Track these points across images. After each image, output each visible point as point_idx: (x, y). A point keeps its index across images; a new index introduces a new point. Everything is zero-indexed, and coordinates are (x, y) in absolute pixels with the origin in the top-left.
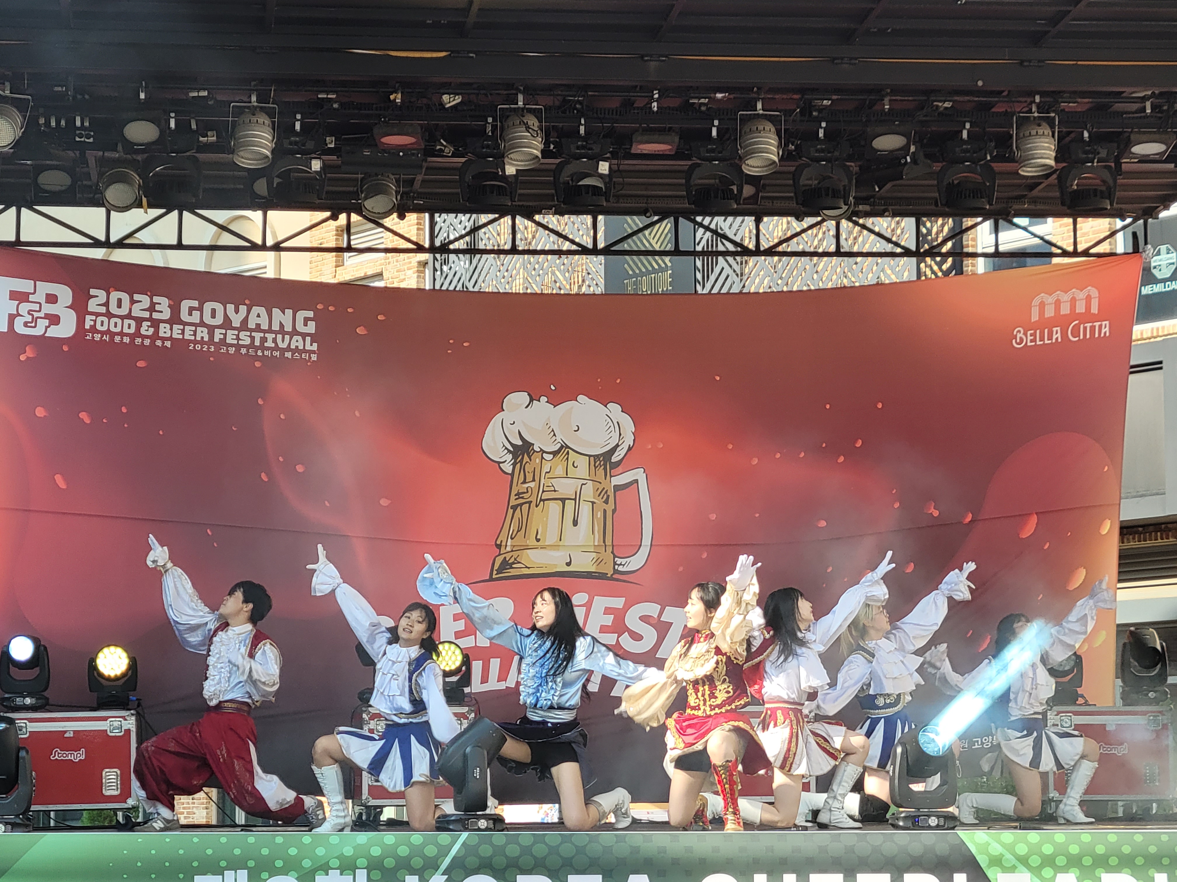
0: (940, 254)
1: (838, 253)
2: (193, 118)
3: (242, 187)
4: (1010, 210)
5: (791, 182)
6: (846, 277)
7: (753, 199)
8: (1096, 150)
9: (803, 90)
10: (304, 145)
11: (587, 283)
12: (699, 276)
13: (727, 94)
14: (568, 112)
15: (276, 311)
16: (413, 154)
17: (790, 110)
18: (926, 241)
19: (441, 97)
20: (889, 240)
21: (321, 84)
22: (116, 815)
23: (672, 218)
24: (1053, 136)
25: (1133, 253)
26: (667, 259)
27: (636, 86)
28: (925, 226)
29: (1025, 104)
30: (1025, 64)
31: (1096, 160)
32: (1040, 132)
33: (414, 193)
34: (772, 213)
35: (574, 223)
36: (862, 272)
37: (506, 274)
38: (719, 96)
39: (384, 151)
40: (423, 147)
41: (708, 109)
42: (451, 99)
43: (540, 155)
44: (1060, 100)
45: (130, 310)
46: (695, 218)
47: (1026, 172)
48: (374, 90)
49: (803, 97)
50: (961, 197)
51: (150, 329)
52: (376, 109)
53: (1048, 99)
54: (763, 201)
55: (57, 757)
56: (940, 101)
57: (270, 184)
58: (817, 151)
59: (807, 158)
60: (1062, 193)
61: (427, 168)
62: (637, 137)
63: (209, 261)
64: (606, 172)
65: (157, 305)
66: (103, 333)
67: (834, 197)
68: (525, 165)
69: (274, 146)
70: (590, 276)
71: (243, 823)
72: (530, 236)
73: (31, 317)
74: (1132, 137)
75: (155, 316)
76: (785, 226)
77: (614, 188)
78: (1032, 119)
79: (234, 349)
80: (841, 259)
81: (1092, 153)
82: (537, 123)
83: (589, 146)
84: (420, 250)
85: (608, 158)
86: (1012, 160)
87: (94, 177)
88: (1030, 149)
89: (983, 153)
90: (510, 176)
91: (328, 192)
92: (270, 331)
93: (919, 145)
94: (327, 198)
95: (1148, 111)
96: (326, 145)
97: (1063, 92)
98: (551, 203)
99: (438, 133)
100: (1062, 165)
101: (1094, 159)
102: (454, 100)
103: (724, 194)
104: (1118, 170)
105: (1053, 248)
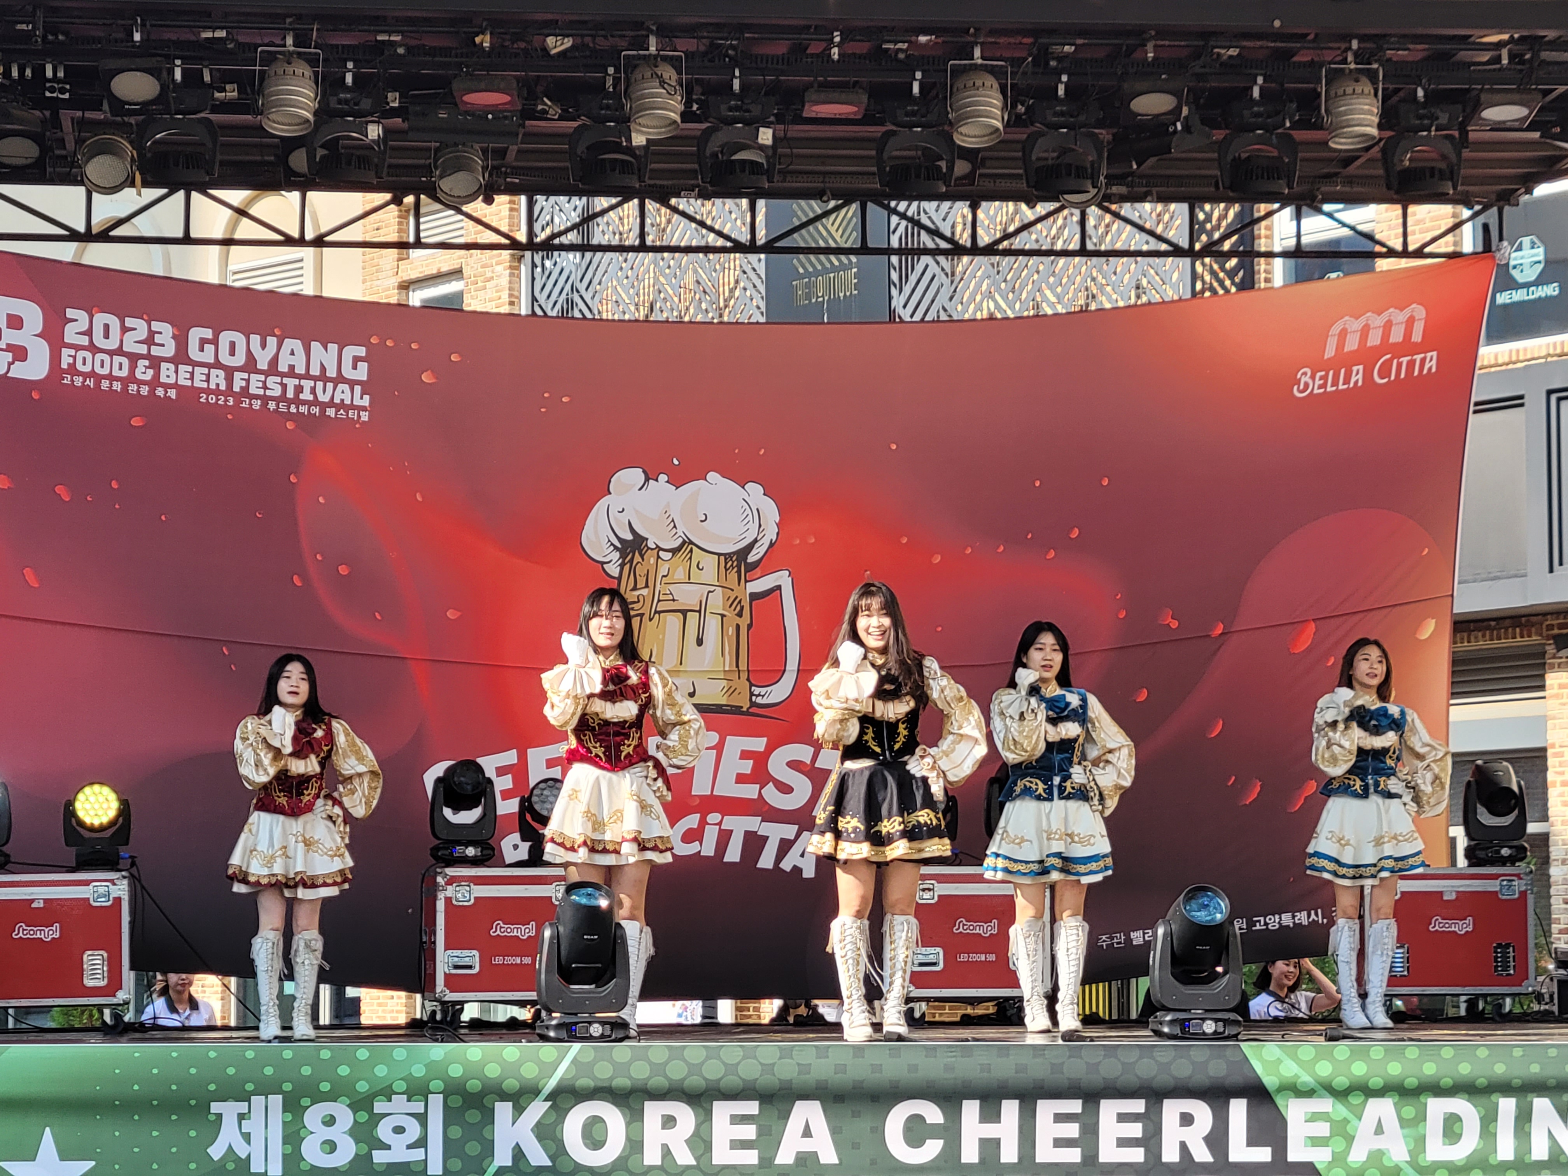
0: (1221, 252)
1: (1083, 251)
2: (206, 66)
3: (272, 158)
4: (1317, 193)
5: (1021, 154)
6: (1094, 280)
7: (969, 178)
8: (1433, 115)
9: (1037, 33)
10: (356, 104)
11: (742, 284)
12: (895, 276)
13: (933, 37)
14: (716, 61)
15: (316, 346)
16: (506, 118)
17: (1019, 59)
18: (1203, 230)
19: (544, 40)
20: (1151, 233)
21: (380, 22)
22: (102, 1014)
23: (859, 203)
24: (1376, 95)
25: (1483, 252)
26: (852, 258)
27: (810, 26)
28: (1202, 210)
29: (1339, 52)
31: (1433, 128)
32: (1359, 90)
33: (507, 167)
34: (992, 198)
36: (1116, 274)
37: (630, 273)
38: (923, 39)
39: (467, 113)
40: (520, 107)
41: (908, 57)
42: (559, 43)
43: (679, 120)
44: (1386, 46)
45: (122, 341)
46: (887, 204)
47: (1340, 144)
48: (453, 30)
49: (1036, 42)
50: (1251, 178)
51: (148, 370)
52: (457, 56)
53: (1369, 45)
54: (981, 180)
56: (1223, 48)
57: (311, 156)
58: (1056, 114)
59: (1042, 124)
60: (1387, 170)
61: (525, 135)
62: (810, 95)
64: (769, 142)
65: (156, 335)
66: (85, 375)
67: (1079, 177)
68: (660, 133)
69: (317, 105)
72: (663, 223)
74: (1483, 97)
75: (155, 351)
77: (780, 162)
78: (1347, 71)
79: (259, 402)
80: (1086, 258)
81: (1428, 118)
82: (675, 76)
83: (745, 107)
84: (514, 244)
85: (772, 123)
86: (1319, 126)
87: (70, 145)
88: (1345, 113)
89: (1281, 117)
90: (639, 147)
91: (390, 166)
92: (307, 376)
93: (1193, 107)
94: (388, 175)
95: (1505, 61)
96: (388, 104)
97: (1390, 35)
98: (693, 182)
99: (540, 89)
100: (1388, 134)
101: (1432, 125)
102: (562, 44)
103: (928, 172)
104: (1464, 141)
105: (1376, 245)
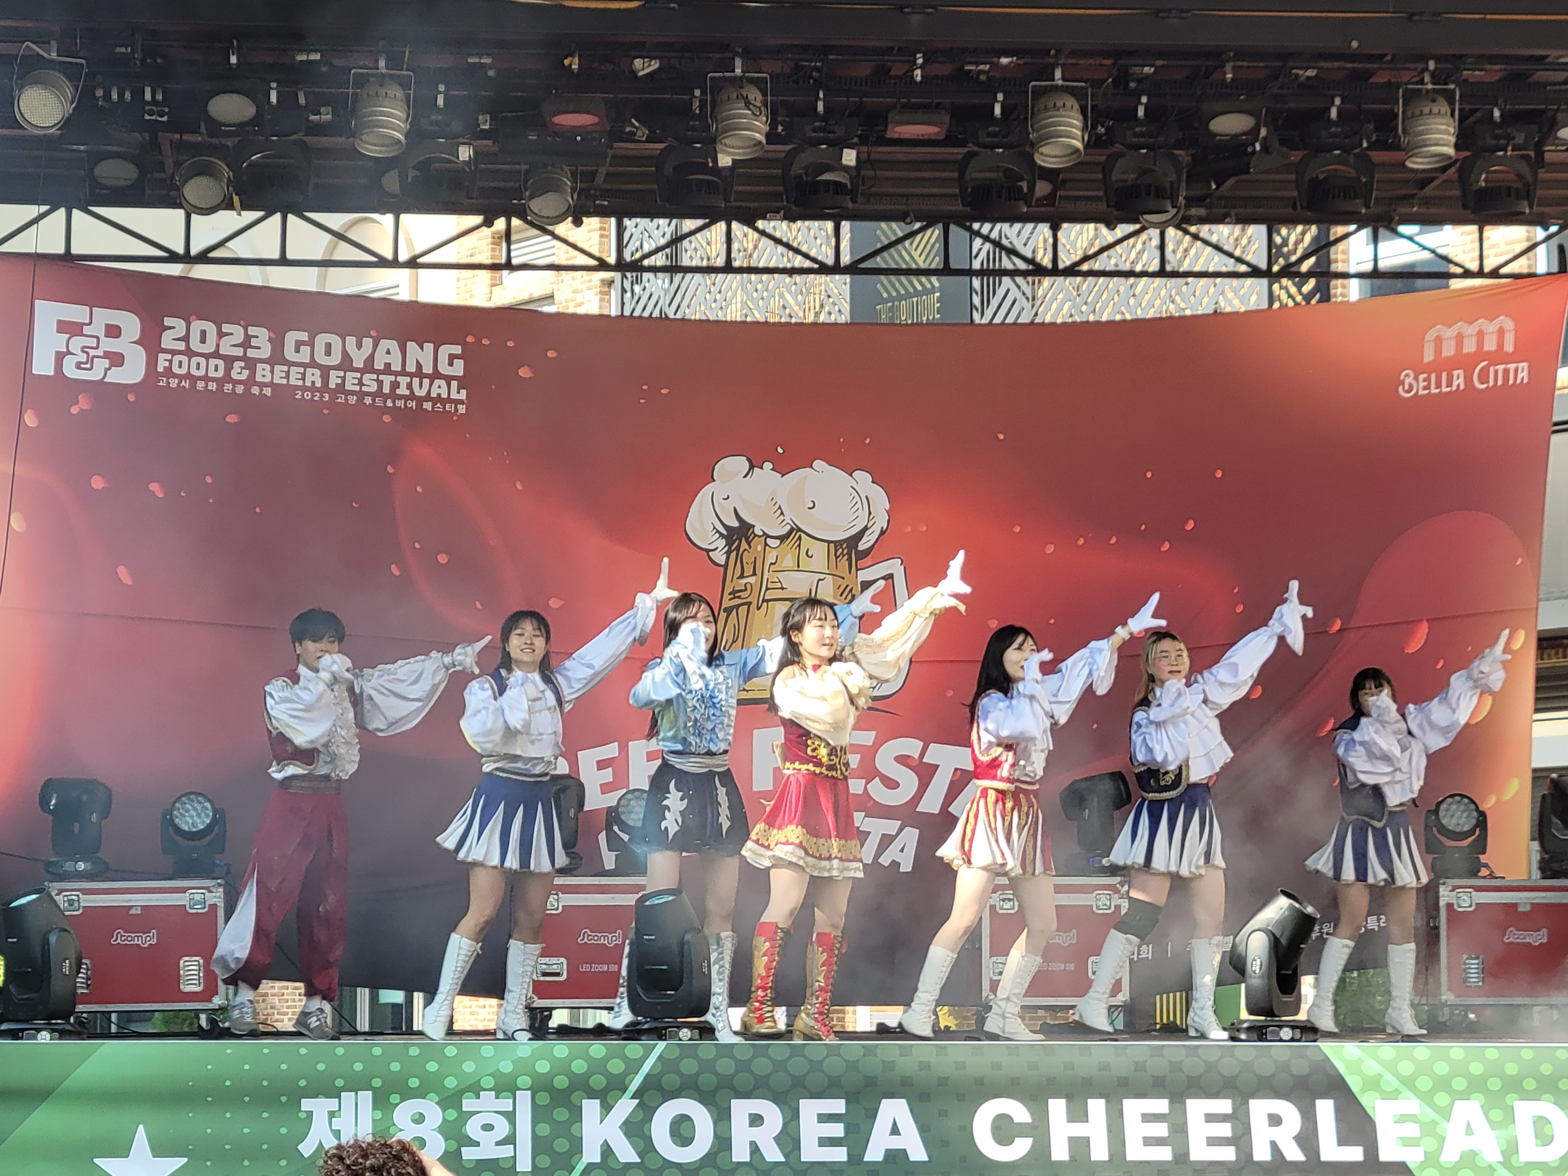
0: (1298, 274)
1: (1162, 273)
2: (301, 89)
3: (366, 181)
4: (1394, 214)
5: (1100, 176)
6: (1173, 302)
7: (1050, 199)
8: (1509, 134)
9: (1117, 54)
10: (448, 126)
11: (827, 309)
13: (1015, 58)
14: (801, 83)
15: (411, 346)
16: (595, 139)
17: (1099, 80)
18: (1280, 254)
19: (632, 62)
20: (1230, 255)
21: (472, 44)
22: (198, 1018)
23: (941, 225)
24: (1453, 115)
25: (1559, 273)
26: (934, 279)
27: (892, 48)
28: (1279, 234)
29: (1416, 73)
30: (1416, 18)
31: (1510, 148)
32: (1435, 110)
33: (596, 190)
34: (1074, 219)
35: (809, 229)
36: (1195, 296)
37: (718, 296)
38: (1004, 61)
39: (557, 134)
40: (609, 129)
41: (989, 78)
42: (646, 65)
43: (764, 141)
44: (1462, 67)
45: (218, 345)
46: (971, 225)
47: (1416, 163)
48: (542, 52)
49: (1116, 63)
50: (1328, 198)
51: (244, 371)
52: (546, 77)
53: (1445, 66)
54: (1062, 202)
55: (119, 941)
56: (1301, 68)
57: (403, 177)
58: (1136, 135)
59: (1122, 145)
60: (1463, 191)
61: (614, 157)
62: (893, 116)
63: (322, 279)
64: (853, 163)
65: (253, 339)
66: (181, 377)
67: (1158, 197)
68: (744, 154)
69: (408, 127)
70: (831, 300)
71: (367, 1029)
72: (751, 246)
73: (85, 355)
74: (1559, 116)
76: (1092, 233)
77: (863, 184)
78: (1424, 92)
79: (355, 398)
80: (1165, 279)
81: (1504, 138)
82: (760, 97)
83: (829, 128)
84: (604, 266)
85: (856, 144)
86: (1396, 147)
87: (169, 167)
88: (1421, 134)
89: (1358, 138)
90: (724, 168)
91: (481, 188)
92: (403, 373)
93: (1272, 127)
94: (478, 198)
96: (479, 126)
97: (1466, 56)
98: (778, 204)
99: (628, 111)
100: (1465, 154)
101: (1508, 145)
102: (649, 66)
103: (1009, 192)
104: (1539, 161)
105: (1451, 266)
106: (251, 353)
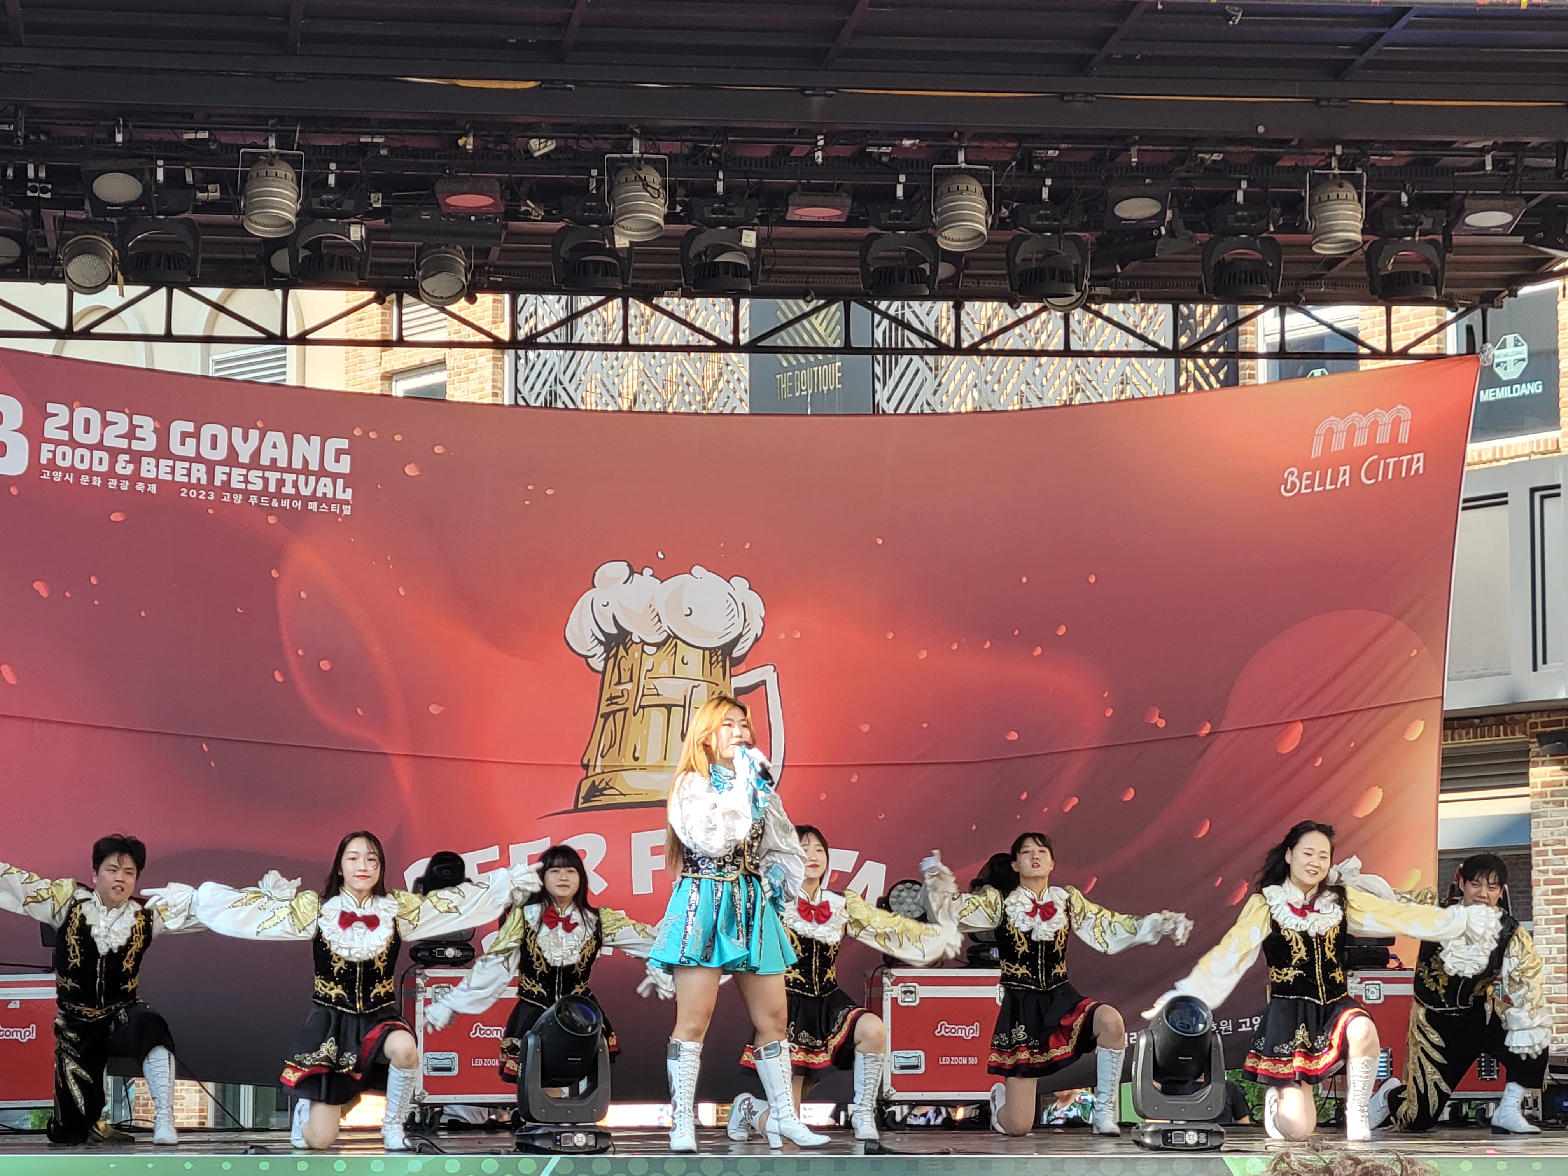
1: (1067, 352)
2: (188, 167)
3: (255, 256)
4: (1301, 295)
5: (1004, 255)
7: (953, 279)
8: (1417, 219)
9: (1020, 137)
10: (339, 205)
11: (725, 377)
12: (878, 371)
13: (917, 141)
14: (700, 164)
15: (298, 439)
16: (489, 219)
17: (1002, 162)
19: (528, 142)
20: (1132, 333)
21: (362, 124)
23: (842, 302)
24: (1360, 201)
25: (1467, 354)
26: (835, 358)
27: (794, 130)
29: (1323, 157)
30: (1323, 103)
31: (1417, 233)
32: (1342, 195)
33: (490, 267)
34: (976, 297)
35: (709, 306)
37: (615, 363)
38: (907, 143)
39: (450, 215)
40: (503, 209)
41: (891, 160)
42: (542, 146)
43: (661, 222)
44: (1370, 152)
45: (102, 436)
46: (871, 302)
47: (1324, 249)
48: (437, 132)
49: (1020, 146)
50: (1235, 282)
51: (128, 465)
52: (439, 157)
53: (1354, 151)
54: (965, 281)
56: (1207, 152)
57: (293, 257)
58: (1040, 218)
59: (1025, 227)
60: (1371, 275)
61: (508, 235)
62: (793, 198)
64: (753, 244)
65: (137, 429)
66: (65, 471)
67: (1063, 281)
68: (643, 236)
69: (299, 207)
74: (1467, 203)
77: (763, 265)
78: (1331, 177)
79: (240, 497)
80: (1070, 359)
81: (1412, 224)
82: (658, 179)
83: (728, 209)
84: (497, 344)
85: (756, 225)
86: (1303, 230)
87: (52, 243)
88: (1328, 219)
89: (1265, 221)
90: (622, 249)
91: (373, 265)
92: (289, 470)
93: (1177, 210)
94: (371, 274)
95: (1489, 168)
96: (371, 205)
97: (1374, 141)
98: (677, 281)
99: (523, 189)
100: (1372, 238)
101: (1415, 230)
102: (546, 146)
103: (912, 275)
104: (1448, 245)
105: (1360, 347)
106: (136, 445)
